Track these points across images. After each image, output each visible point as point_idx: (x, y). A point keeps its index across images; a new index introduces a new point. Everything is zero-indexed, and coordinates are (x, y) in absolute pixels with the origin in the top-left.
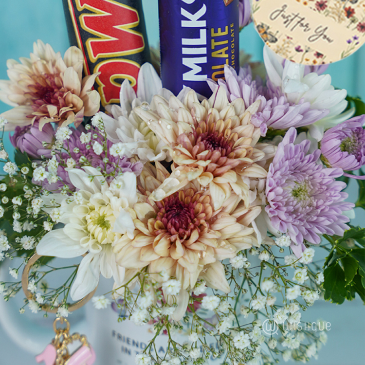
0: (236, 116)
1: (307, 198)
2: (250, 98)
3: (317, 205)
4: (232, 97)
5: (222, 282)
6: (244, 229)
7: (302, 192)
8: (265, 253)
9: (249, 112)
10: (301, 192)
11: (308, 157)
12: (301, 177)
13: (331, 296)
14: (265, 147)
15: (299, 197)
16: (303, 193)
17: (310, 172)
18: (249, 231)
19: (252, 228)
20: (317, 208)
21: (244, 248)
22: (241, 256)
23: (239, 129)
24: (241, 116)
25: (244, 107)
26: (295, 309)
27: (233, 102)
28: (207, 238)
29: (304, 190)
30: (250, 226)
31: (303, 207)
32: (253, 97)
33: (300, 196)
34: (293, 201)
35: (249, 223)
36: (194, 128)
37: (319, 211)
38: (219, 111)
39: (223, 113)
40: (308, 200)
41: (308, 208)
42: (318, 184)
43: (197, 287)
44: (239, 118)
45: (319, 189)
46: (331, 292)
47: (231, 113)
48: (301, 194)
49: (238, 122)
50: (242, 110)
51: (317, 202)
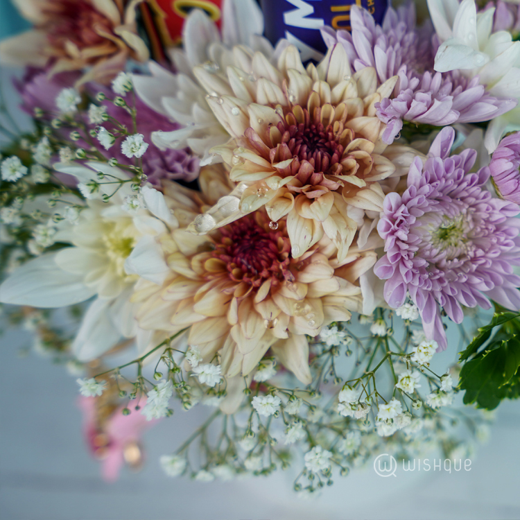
0: (359, 99)
1: (461, 243)
2: (388, 69)
3: (475, 255)
4: (357, 64)
5: (300, 366)
6: (346, 287)
7: (456, 231)
8: (380, 324)
9: (379, 94)
10: (453, 232)
11: (469, 177)
12: (454, 209)
13: (476, 398)
14: (402, 153)
15: (448, 240)
16: (456, 234)
17: (472, 200)
18: (353, 290)
19: (358, 288)
20: (474, 259)
21: (337, 319)
22: (335, 329)
23: (360, 122)
24: (367, 99)
25: (375, 82)
26: (403, 423)
27: (358, 73)
28: (283, 296)
29: (459, 229)
30: (357, 283)
31: (450, 259)
32: (392, 68)
33: (450, 239)
34: (431, 250)
35: (356, 278)
36: (282, 115)
37: (474, 267)
38: (332, 86)
39: (338, 91)
40: (460, 247)
41: (456, 260)
42: (483, 222)
43: (259, 370)
44: (364, 102)
45: (482, 229)
46: (478, 392)
47: (352, 93)
48: (453, 235)
49: (360, 110)
50: (371, 86)
51: (475, 252)
